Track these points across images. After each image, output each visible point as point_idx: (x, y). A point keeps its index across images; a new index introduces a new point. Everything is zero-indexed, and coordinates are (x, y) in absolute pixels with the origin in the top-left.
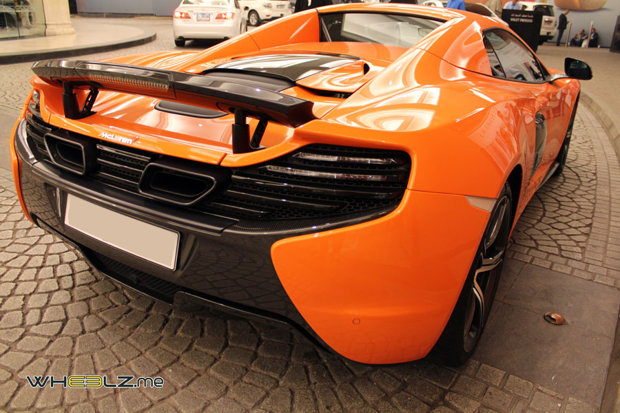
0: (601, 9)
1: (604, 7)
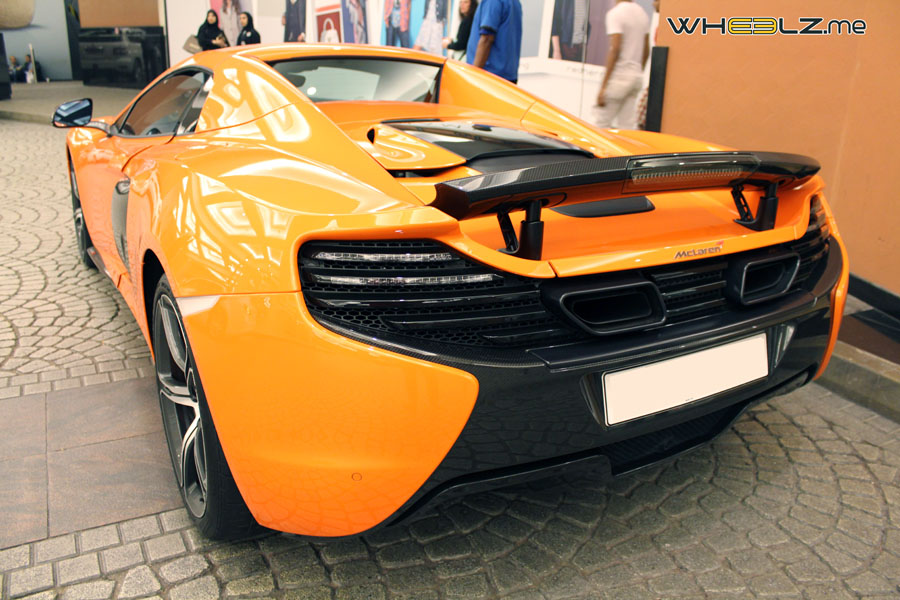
0: (28, 26)
1: (33, 22)
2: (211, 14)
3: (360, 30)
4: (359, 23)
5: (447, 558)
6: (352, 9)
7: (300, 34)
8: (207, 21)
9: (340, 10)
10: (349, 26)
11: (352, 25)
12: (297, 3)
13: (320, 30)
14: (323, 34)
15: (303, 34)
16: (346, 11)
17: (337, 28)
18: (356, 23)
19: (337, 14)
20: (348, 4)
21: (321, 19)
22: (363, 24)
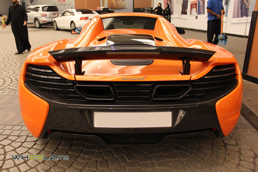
0: (124, 8)
1: (126, 7)
2: (159, 4)
3: (202, 8)
4: (202, 6)
5: (84, 156)
6: (200, 2)
7: (186, 10)
8: (158, 6)
9: (197, 2)
10: (199, 7)
11: (200, 7)
12: (185, 1)
13: (191, 8)
14: (192, 9)
15: (187, 10)
16: (199, 2)
17: (196, 8)
18: (201, 6)
19: (196, 3)
20: (199, 0)
21: (192, 5)
22: (203, 6)
